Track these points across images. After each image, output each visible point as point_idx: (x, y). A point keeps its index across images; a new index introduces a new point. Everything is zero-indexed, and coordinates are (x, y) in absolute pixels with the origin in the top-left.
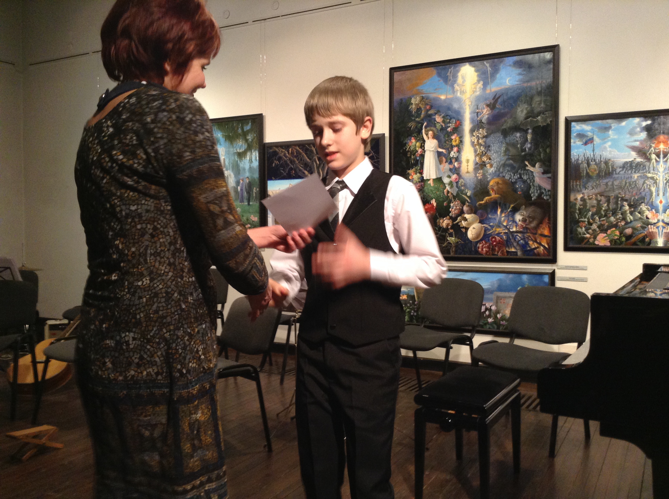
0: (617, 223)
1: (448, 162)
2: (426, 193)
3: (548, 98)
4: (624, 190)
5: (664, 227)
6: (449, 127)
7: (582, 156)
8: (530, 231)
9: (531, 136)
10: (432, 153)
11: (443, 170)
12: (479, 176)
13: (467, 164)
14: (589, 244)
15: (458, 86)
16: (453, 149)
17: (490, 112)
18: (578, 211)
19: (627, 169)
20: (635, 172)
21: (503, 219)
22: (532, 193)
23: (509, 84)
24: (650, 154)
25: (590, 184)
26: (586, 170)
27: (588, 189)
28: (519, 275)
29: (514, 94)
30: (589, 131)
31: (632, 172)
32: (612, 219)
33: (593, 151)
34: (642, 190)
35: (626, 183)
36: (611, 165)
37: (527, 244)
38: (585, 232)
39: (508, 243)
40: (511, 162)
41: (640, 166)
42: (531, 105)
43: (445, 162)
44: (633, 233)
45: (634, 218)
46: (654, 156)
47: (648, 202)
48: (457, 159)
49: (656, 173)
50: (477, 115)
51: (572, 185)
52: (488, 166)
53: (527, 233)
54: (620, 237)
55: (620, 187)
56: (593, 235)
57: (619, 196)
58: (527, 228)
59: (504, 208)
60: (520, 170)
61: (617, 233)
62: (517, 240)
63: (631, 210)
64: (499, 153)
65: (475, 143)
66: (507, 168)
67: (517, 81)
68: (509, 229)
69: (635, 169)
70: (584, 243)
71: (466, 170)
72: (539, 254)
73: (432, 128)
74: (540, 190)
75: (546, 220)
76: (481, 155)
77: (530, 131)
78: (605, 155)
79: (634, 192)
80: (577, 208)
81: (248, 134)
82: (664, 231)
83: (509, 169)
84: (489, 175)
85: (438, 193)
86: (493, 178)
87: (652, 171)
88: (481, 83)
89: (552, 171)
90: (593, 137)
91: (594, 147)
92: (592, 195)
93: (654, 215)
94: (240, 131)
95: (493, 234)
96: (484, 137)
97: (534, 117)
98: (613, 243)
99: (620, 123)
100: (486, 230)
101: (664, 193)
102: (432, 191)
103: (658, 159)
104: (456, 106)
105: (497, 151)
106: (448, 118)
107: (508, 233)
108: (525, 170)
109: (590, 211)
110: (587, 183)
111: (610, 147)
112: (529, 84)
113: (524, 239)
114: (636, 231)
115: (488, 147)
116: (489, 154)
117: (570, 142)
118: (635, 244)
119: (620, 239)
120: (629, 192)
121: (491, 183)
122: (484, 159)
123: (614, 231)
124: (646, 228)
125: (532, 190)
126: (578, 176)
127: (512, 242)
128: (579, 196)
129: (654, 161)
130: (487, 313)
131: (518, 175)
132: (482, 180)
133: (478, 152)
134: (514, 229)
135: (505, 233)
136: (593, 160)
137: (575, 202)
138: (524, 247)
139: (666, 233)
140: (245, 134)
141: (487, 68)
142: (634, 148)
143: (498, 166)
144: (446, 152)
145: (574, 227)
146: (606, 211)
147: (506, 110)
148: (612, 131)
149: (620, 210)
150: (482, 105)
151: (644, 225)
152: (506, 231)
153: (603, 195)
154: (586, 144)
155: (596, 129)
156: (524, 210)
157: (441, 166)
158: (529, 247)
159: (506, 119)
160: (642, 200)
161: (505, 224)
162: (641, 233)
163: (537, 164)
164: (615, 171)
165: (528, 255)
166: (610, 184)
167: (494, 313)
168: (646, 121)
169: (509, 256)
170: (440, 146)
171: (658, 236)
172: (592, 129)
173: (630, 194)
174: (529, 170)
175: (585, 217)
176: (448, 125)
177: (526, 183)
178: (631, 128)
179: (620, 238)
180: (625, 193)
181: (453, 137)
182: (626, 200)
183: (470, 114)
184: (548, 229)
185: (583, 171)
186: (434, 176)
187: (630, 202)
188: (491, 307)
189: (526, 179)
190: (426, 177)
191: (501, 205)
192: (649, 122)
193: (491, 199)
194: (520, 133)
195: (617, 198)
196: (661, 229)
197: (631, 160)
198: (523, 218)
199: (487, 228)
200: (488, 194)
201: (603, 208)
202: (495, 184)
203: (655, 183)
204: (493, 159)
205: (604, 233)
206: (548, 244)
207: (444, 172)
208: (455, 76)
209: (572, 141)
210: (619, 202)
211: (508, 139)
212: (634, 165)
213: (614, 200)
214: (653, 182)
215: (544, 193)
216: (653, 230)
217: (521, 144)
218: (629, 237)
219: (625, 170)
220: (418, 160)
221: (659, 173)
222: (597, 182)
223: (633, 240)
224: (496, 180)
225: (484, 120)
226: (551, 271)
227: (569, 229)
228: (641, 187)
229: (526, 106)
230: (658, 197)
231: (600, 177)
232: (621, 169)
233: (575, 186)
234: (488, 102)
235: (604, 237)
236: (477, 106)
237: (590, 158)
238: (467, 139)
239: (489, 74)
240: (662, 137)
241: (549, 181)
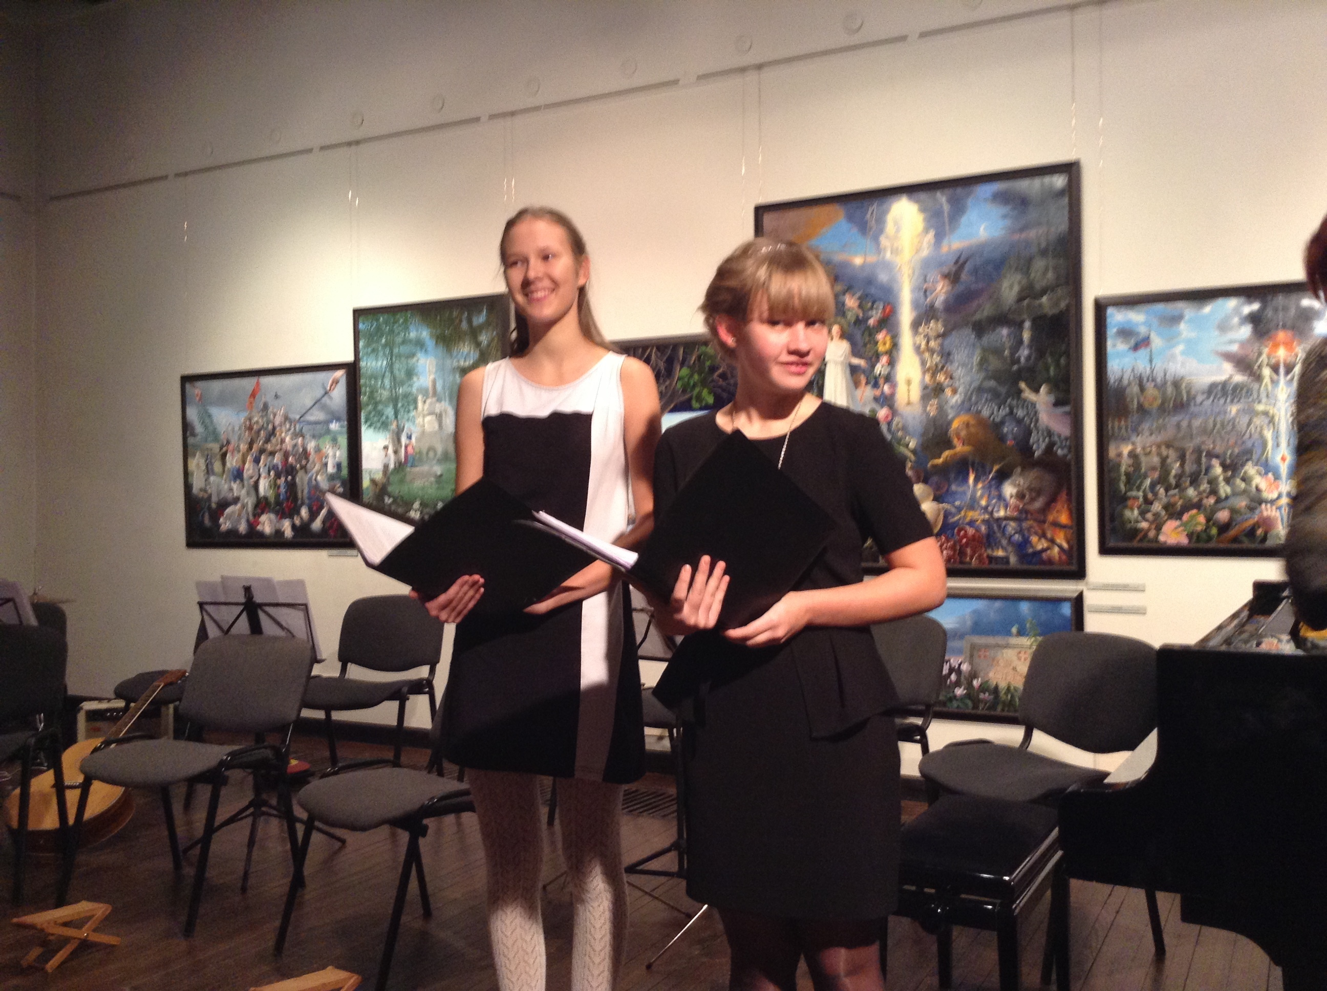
0: (1201, 500)
1: (872, 384)
3: (1061, 261)
4: (1211, 437)
6: (872, 317)
7: (1130, 370)
8: (1032, 514)
9: (1030, 333)
10: (840, 367)
11: (861, 397)
12: (932, 410)
13: (907, 389)
14: (1148, 542)
15: (887, 237)
16: (881, 358)
17: (950, 288)
18: (1123, 478)
19: (1215, 398)
20: (1232, 401)
21: (979, 493)
22: (1034, 443)
23: (985, 236)
24: (1260, 367)
25: (1146, 426)
27: (1142, 435)
28: (1013, 602)
29: (996, 255)
30: (1140, 324)
31: (1226, 401)
32: (1191, 492)
33: (1151, 361)
34: (1247, 435)
35: (1215, 421)
36: (1186, 388)
37: (1026, 542)
38: (1140, 518)
39: (989, 540)
40: (992, 383)
41: (1242, 389)
42: (1028, 274)
43: (867, 383)
44: (1231, 519)
45: (1233, 490)
46: (1267, 372)
47: (1259, 460)
48: (889, 378)
49: (1273, 402)
50: (925, 294)
51: (1112, 427)
52: (948, 392)
53: (1026, 519)
54: (1208, 528)
55: (1204, 431)
56: (1156, 523)
57: (1203, 447)
58: (1027, 512)
59: (980, 473)
60: (1010, 399)
61: (1202, 519)
62: (1007, 534)
63: (1226, 475)
64: (969, 367)
65: (923, 348)
66: (986, 395)
67: (1000, 230)
68: (991, 513)
69: (1231, 395)
70: (1138, 538)
71: (906, 401)
72: (1050, 561)
73: (839, 320)
74: (1050, 439)
75: (1063, 496)
77: (1027, 324)
78: (1173, 368)
79: (1232, 441)
80: (1123, 471)
81: (481, 332)
83: (989, 398)
84: (951, 409)
86: (957, 415)
87: (1264, 400)
88: (932, 232)
89: (1072, 400)
90: (1148, 338)
91: (1151, 355)
92: (1151, 446)
93: (1271, 485)
94: (464, 325)
95: (961, 522)
96: (938, 336)
97: (1035, 299)
98: (1195, 538)
99: (1200, 308)
100: (947, 515)
103: (1275, 377)
104: (883, 277)
105: (964, 363)
106: (869, 300)
107: (991, 520)
108: (1020, 398)
109: (1148, 477)
110: (1140, 424)
111: (1183, 353)
112: (1024, 235)
113: (1020, 531)
114: (1239, 515)
115: (946, 355)
116: (949, 367)
117: (1106, 344)
118: (1235, 540)
119: (1208, 531)
120: (1222, 439)
121: (955, 425)
122: (941, 377)
123: (1196, 515)
124: (1256, 509)
125: (1033, 437)
126: (1122, 410)
127: (997, 538)
128: (1126, 449)
129: (1268, 379)
130: (953, 677)
131: (1007, 409)
132: (938, 418)
133: (928, 365)
134: (1002, 513)
135: (984, 521)
136: (1150, 380)
137: (1118, 459)
138: (1022, 547)
140: (474, 333)
141: (942, 205)
142: (1228, 357)
143: (967, 391)
144: (867, 364)
145: (1118, 509)
146: (1179, 477)
147: (980, 285)
148: (1184, 323)
149: (1205, 474)
150: (933, 276)
151: (1254, 504)
152: (987, 516)
153: (1173, 447)
154: (1136, 348)
155: (1155, 322)
156: (1021, 474)
157: (859, 393)
158: (1032, 547)
159: (981, 300)
160: (1247, 455)
161: (983, 503)
162: (1247, 519)
163: (1043, 387)
164: (1194, 398)
165: (1030, 563)
166: (1184, 424)
167: (967, 675)
168: (1250, 304)
169: (994, 566)
170: (855, 352)
171: (1280, 524)
172: (1147, 321)
173: (1224, 444)
174: (1025, 399)
175: (1138, 489)
177: (1023, 424)
178: (1222, 317)
179: (1206, 529)
180: (1214, 442)
181: (880, 336)
182: (1217, 457)
183: (913, 291)
184: (1067, 513)
185: (1132, 400)
187: (1225, 460)
188: (960, 665)
189: (1022, 415)
192: (1256, 306)
193: (955, 454)
194: (1009, 328)
195: (1198, 451)
197: (1222, 378)
198: (1018, 492)
199: (950, 511)
201: (1173, 472)
202: (963, 426)
203: (1271, 420)
204: (956, 378)
205: (1176, 520)
206: (1068, 542)
207: (865, 404)
208: (881, 221)
209: (1109, 343)
210: (1204, 460)
211: (985, 340)
212: (1230, 388)
213: (1194, 457)
214: (1267, 421)
215: (1059, 444)
216: (1269, 513)
217: (1011, 348)
218: (1224, 528)
219: (1212, 398)
221: (1278, 403)
222: (1161, 421)
223: (1232, 533)
224: (964, 418)
225: (938, 304)
226: (1075, 595)
227: (1107, 513)
228: (1244, 430)
229: (1018, 277)
230: (1279, 448)
231: (1164, 411)
232: (1205, 396)
233: (1116, 427)
234: (946, 270)
235: (1176, 528)
236: (925, 277)
237: (1143, 375)
238: (907, 340)
239: (946, 214)
240: (1281, 335)
241: (1068, 420)
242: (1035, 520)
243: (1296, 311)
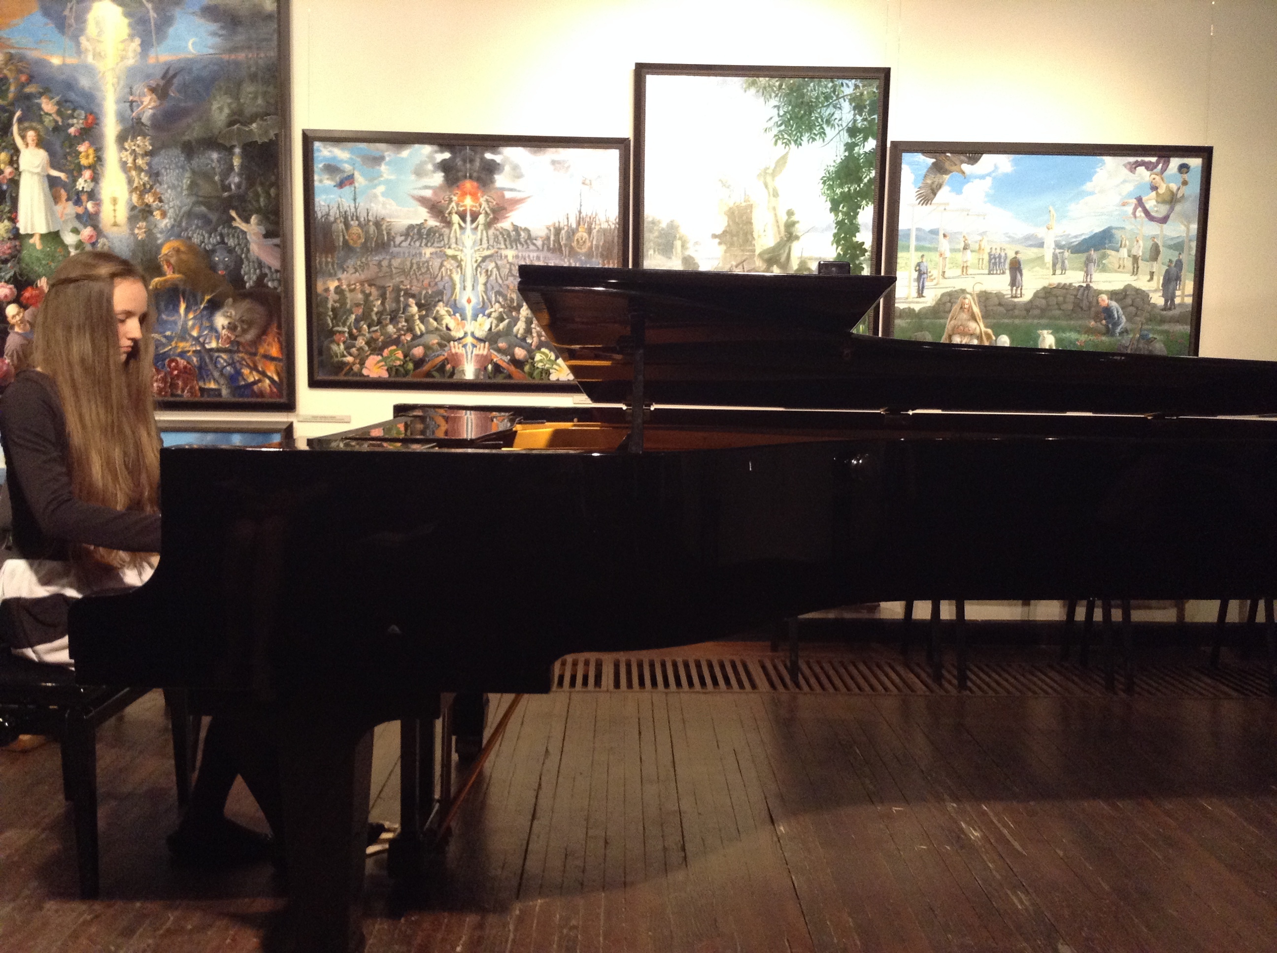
0: (399, 336)
1: (73, 200)
2: (27, 265)
3: (271, 89)
4: (408, 277)
5: (474, 346)
6: (73, 125)
7: (335, 208)
8: (244, 347)
9: (240, 161)
10: (36, 178)
11: (62, 217)
12: (141, 234)
13: (112, 207)
14: (353, 375)
15: (88, 40)
16: (83, 172)
17: (158, 103)
18: (331, 313)
19: (412, 238)
20: (426, 245)
21: (190, 323)
22: (245, 274)
23: (193, 51)
24: (450, 213)
25: (350, 263)
26: (344, 236)
27: (347, 272)
28: (226, 435)
29: (205, 74)
30: (346, 162)
31: (420, 246)
32: (391, 329)
33: (355, 200)
34: (439, 278)
35: (412, 264)
36: (386, 228)
37: (238, 373)
38: (345, 353)
39: (201, 372)
40: (203, 209)
41: (435, 234)
42: (237, 98)
44: (425, 355)
45: (426, 328)
46: (456, 218)
47: (448, 301)
48: (92, 195)
49: (461, 248)
50: (131, 106)
51: (319, 263)
52: (157, 213)
53: (238, 351)
54: (405, 362)
55: (403, 272)
56: (360, 357)
57: (402, 287)
58: (238, 343)
59: (191, 301)
60: (221, 227)
61: (400, 355)
62: (219, 366)
63: (421, 313)
64: (179, 189)
65: (129, 165)
67: (210, 48)
68: (203, 345)
69: (426, 239)
70: (344, 372)
71: (112, 221)
72: (261, 394)
73: (34, 124)
74: (261, 270)
75: (274, 329)
76: (142, 191)
77: (237, 150)
78: (375, 209)
79: (426, 282)
80: (330, 306)
82: (474, 353)
83: (200, 225)
84: (161, 233)
85: (53, 265)
86: (167, 240)
87: (454, 246)
88: (138, 41)
89: (281, 233)
90: (353, 174)
91: (355, 193)
92: (355, 284)
93: (458, 324)
95: (171, 353)
96: (146, 154)
97: (245, 125)
98: (393, 373)
99: (399, 151)
101: (473, 286)
102: (38, 259)
103: (463, 224)
104: (84, 82)
105: (173, 185)
106: (69, 107)
107: (203, 351)
108: (231, 227)
109: (353, 313)
110: (345, 261)
111: (383, 194)
112: (234, 56)
113: (232, 364)
114: (431, 351)
115: (155, 175)
116: (158, 189)
117: (313, 176)
118: (428, 374)
119: (405, 366)
120: (418, 280)
121: (165, 250)
122: (149, 199)
123: (395, 350)
124: (446, 346)
125: (244, 269)
126: (330, 248)
127: (209, 370)
128: (333, 285)
129: (456, 226)
131: (218, 238)
132: (147, 242)
133: (135, 185)
134: (214, 345)
135: (195, 352)
136: (355, 218)
137: (325, 294)
138: (233, 379)
139: (477, 355)
141: (148, 12)
142: (423, 201)
143: (177, 215)
144: (68, 178)
145: (326, 343)
146: (380, 314)
147: (190, 104)
148: (387, 164)
149: (403, 313)
150: (140, 88)
151: (444, 342)
152: (198, 348)
153: (374, 285)
154: (341, 185)
155: (359, 160)
156: (233, 305)
157: (59, 208)
158: (244, 380)
159: (190, 120)
160: (438, 296)
161: (195, 333)
162: (438, 356)
163: (253, 217)
164: (394, 238)
165: (242, 396)
166: (385, 263)
168: (442, 152)
169: (205, 399)
170: (54, 163)
171: (465, 360)
172: (351, 159)
173: (420, 285)
174: (236, 228)
175: (344, 325)
176: (70, 121)
177: (234, 254)
178: (418, 162)
179: (404, 364)
180: (411, 282)
181: (82, 148)
182: (413, 296)
183: (118, 102)
184: (278, 346)
185: (339, 236)
186: (41, 228)
187: (420, 300)
189: (233, 244)
190: (26, 229)
191: (186, 296)
192: (447, 155)
193: (166, 281)
194: (219, 153)
195: (397, 290)
196: (469, 347)
197: (419, 223)
198: (229, 323)
199: (159, 340)
200: (161, 273)
201: (375, 309)
202: (174, 253)
203: (460, 266)
204: (166, 201)
205: (378, 355)
206: (278, 374)
207: (65, 222)
208: (81, 20)
209: (316, 177)
210: (402, 299)
211: (193, 162)
212: (424, 231)
213: (393, 295)
214: (456, 264)
215: (269, 275)
216: (457, 351)
217: (219, 174)
218: (419, 363)
219: (409, 240)
220: (4, 192)
221: (464, 249)
222: (364, 260)
223: (426, 368)
224: (174, 243)
225: (145, 119)
226: (284, 427)
227: (315, 345)
228: (436, 273)
229: (229, 101)
230: (465, 292)
231: (367, 250)
232: (403, 238)
233: (324, 264)
234: (153, 83)
235: (379, 362)
236: (131, 88)
237: (348, 213)
238: (112, 154)
239: (152, 24)
240: (468, 185)
241: (277, 252)
242: (247, 353)
243: (480, 164)
